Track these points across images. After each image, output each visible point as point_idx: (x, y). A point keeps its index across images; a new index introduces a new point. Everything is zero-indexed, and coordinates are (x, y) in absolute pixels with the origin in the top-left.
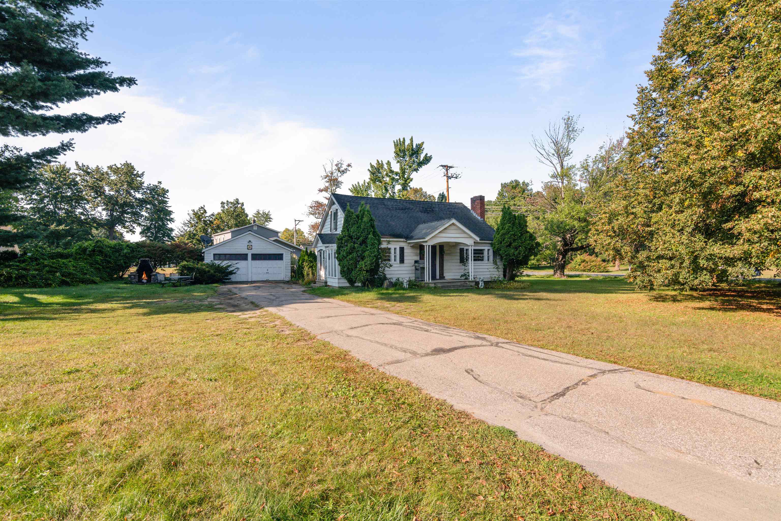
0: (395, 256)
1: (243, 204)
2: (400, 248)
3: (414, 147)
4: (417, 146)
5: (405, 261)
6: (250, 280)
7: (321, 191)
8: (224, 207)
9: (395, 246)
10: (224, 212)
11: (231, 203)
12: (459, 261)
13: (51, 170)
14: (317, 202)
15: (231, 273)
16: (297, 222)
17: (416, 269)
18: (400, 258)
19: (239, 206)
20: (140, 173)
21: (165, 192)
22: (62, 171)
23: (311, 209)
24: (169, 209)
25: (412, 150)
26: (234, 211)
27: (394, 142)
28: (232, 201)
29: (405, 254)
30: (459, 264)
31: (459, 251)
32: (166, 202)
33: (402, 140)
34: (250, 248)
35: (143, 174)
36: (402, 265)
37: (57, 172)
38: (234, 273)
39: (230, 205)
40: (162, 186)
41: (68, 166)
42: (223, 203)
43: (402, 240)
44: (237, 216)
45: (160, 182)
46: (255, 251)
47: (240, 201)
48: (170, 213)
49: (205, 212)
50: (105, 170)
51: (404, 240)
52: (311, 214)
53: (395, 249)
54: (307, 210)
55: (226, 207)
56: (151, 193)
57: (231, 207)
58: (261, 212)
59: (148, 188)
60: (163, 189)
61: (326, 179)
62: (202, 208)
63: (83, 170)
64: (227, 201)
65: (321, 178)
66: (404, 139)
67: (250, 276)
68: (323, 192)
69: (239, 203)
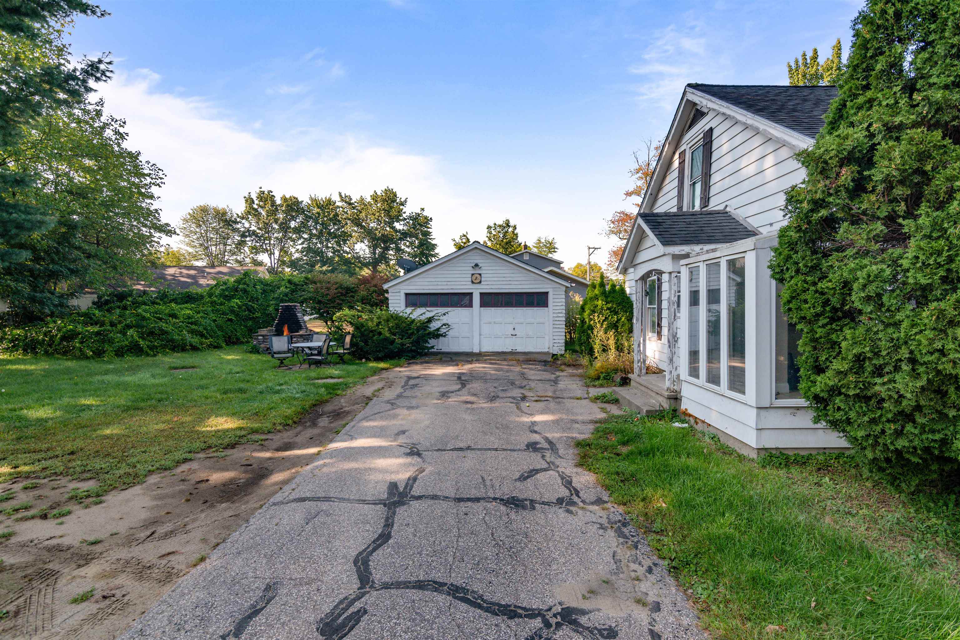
1: (515, 227)
6: (476, 350)
7: (629, 194)
8: (491, 233)
10: (490, 240)
11: (500, 226)
13: (317, 204)
14: (623, 213)
15: (437, 335)
16: (591, 250)
19: (510, 230)
20: (402, 200)
21: (428, 220)
22: (327, 205)
23: (612, 225)
24: (433, 242)
26: (504, 236)
27: (790, 66)
28: (501, 223)
32: (428, 234)
34: (476, 280)
35: (406, 201)
37: (323, 206)
38: (444, 335)
39: (498, 229)
40: (425, 213)
41: (333, 199)
42: (489, 227)
44: (507, 243)
45: (423, 209)
46: (486, 287)
47: (512, 224)
48: (434, 246)
49: (468, 240)
50: (369, 199)
52: (613, 232)
54: (606, 226)
55: (493, 232)
56: (413, 224)
57: (499, 232)
58: (543, 241)
59: (410, 218)
60: (426, 218)
61: (640, 175)
62: (464, 236)
63: (346, 202)
64: (495, 224)
65: (630, 174)
67: (476, 341)
68: (633, 196)
69: (509, 226)
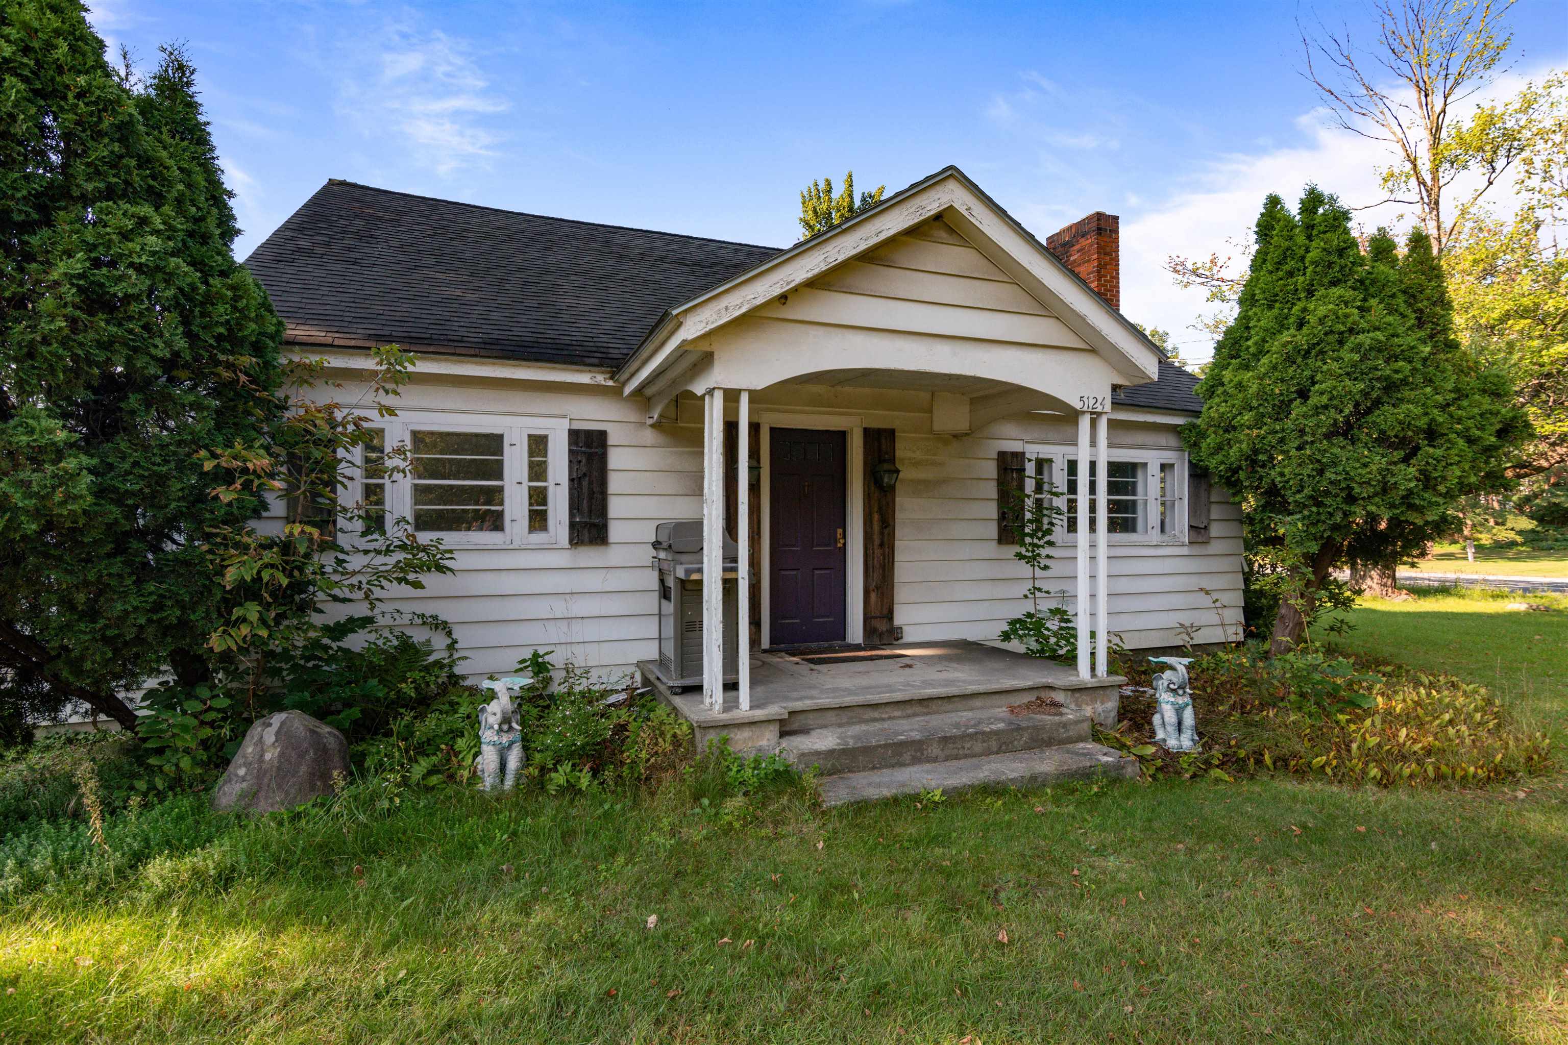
0: (538, 497)
2: (574, 435)
3: (857, 203)
4: (864, 199)
5: (616, 532)
9: (539, 426)
12: (992, 530)
17: (665, 593)
18: (574, 507)
25: (851, 209)
29: (615, 483)
30: (992, 549)
31: (990, 469)
33: (822, 186)
36: (590, 556)
43: (584, 378)
51: (601, 379)
53: (538, 444)
66: (828, 183)
